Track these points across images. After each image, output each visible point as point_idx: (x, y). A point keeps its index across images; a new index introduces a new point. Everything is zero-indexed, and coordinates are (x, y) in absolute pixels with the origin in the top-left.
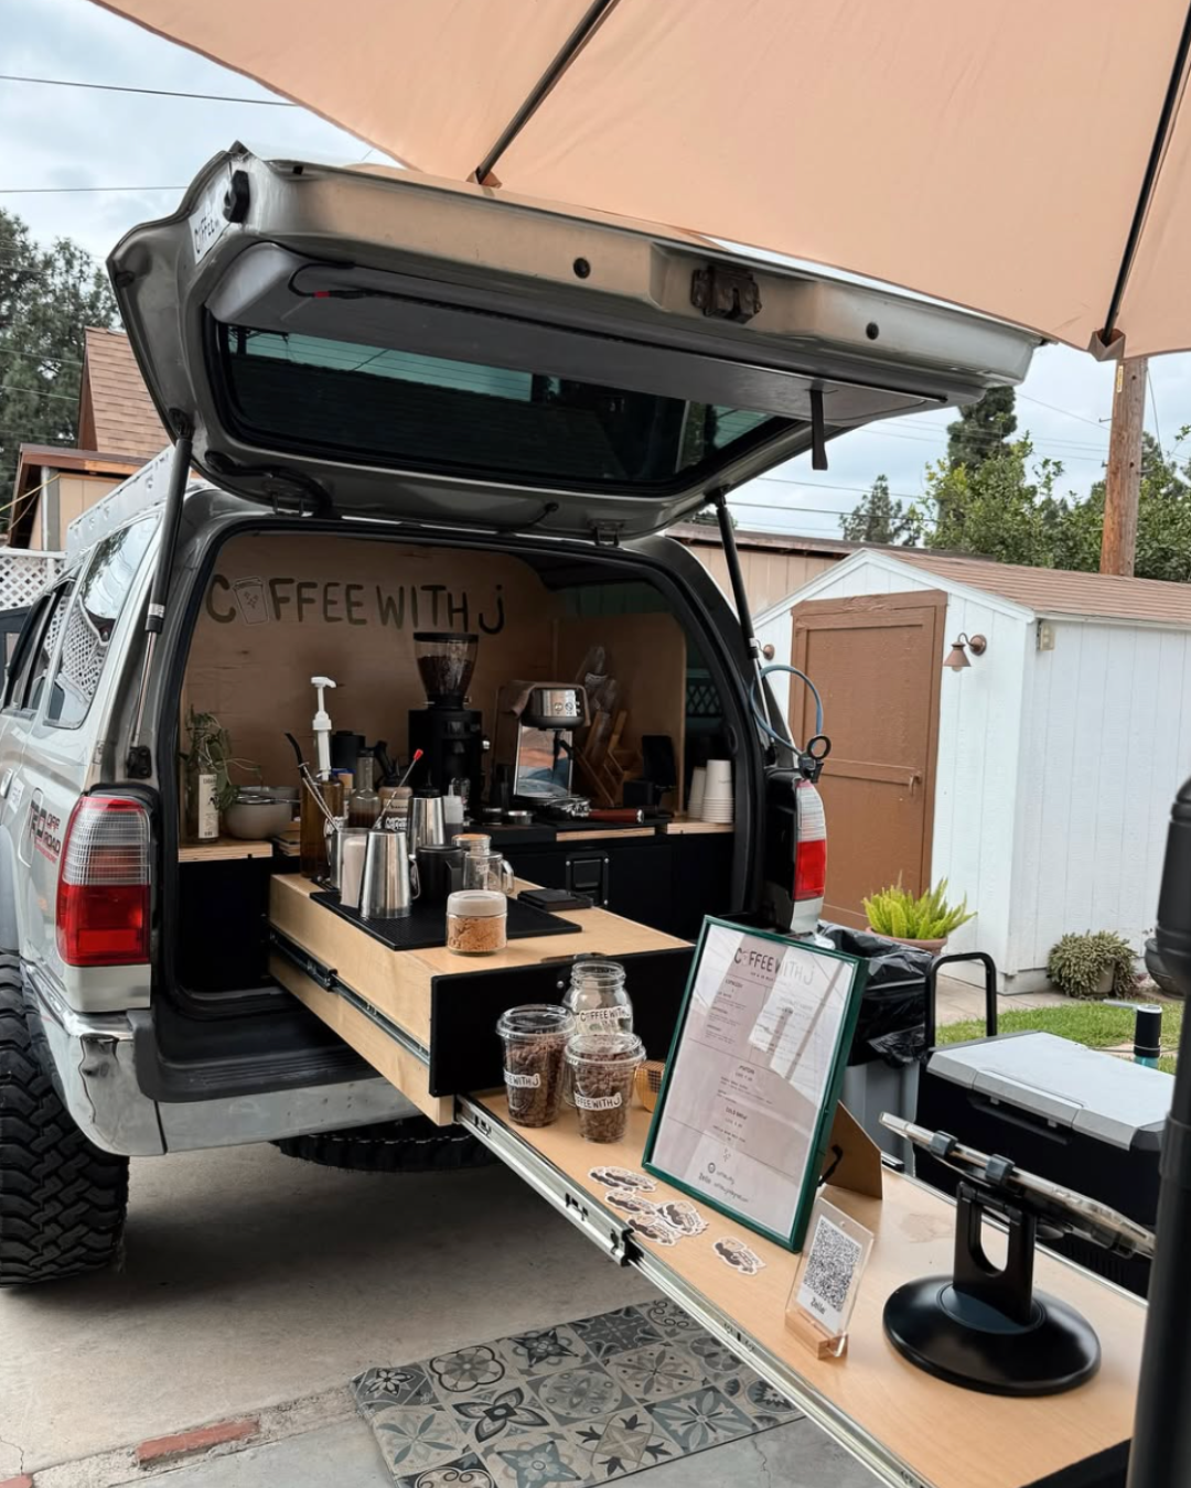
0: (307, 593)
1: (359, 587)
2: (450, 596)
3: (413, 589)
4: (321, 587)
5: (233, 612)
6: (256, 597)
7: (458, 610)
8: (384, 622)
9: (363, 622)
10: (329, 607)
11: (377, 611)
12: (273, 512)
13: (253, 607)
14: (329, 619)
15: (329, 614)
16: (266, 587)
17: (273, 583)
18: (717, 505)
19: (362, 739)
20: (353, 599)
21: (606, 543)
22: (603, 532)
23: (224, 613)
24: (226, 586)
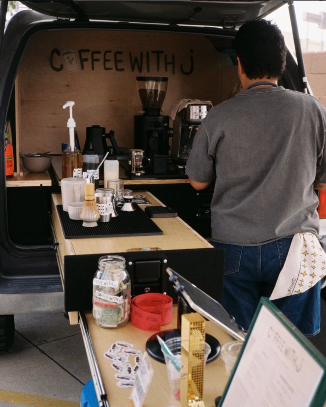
0: (96, 56)
1: (121, 53)
2: (166, 56)
3: (148, 53)
4: (102, 53)
5: (62, 66)
6: (72, 59)
7: (170, 63)
8: (133, 69)
9: (123, 70)
10: (106, 63)
11: (129, 65)
12: (56, 20)
13: (71, 63)
14: (106, 69)
15: (107, 67)
16: (77, 54)
17: (80, 52)
18: (289, 4)
19: (104, 129)
20: (118, 59)
21: (229, 27)
22: (227, 21)
23: (58, 66)
24: (59, 54)
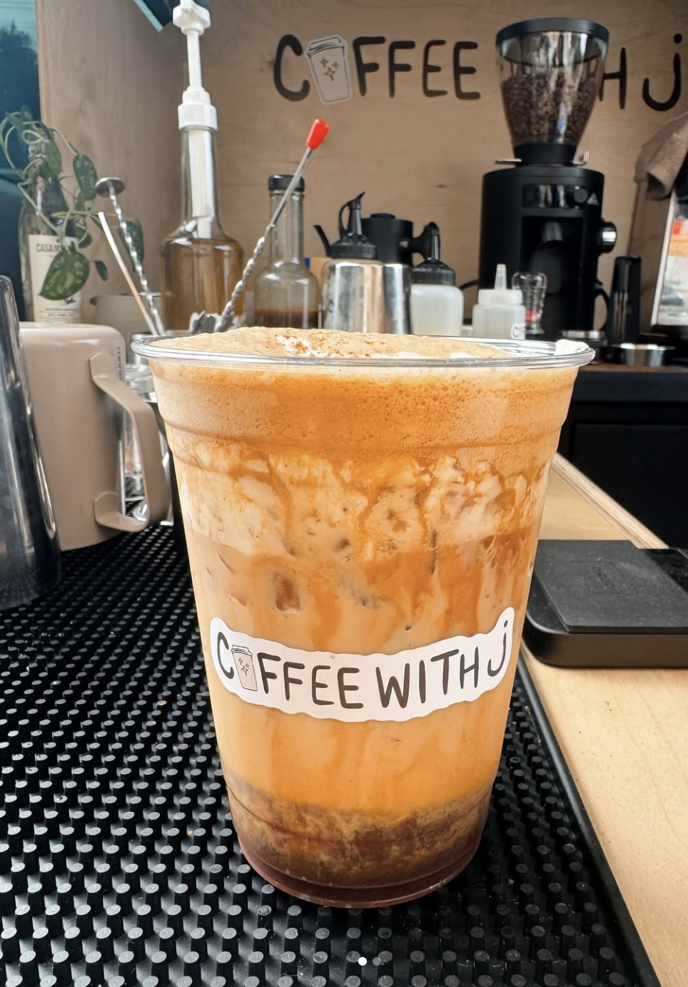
0: (402, 56)
1: (472, 46)
4: (420, 48)
5: (306, 85)
6: (336, 65)
7: (612, 76)
9: (475, 96)
10: (430, 76)
13: (332, 78)
14: (430, 93)
15: (431, 87)
16: (349, 50)
17: (358, 44)
20: (463, 63)
23: (296, 88)
24: (298, 50)
